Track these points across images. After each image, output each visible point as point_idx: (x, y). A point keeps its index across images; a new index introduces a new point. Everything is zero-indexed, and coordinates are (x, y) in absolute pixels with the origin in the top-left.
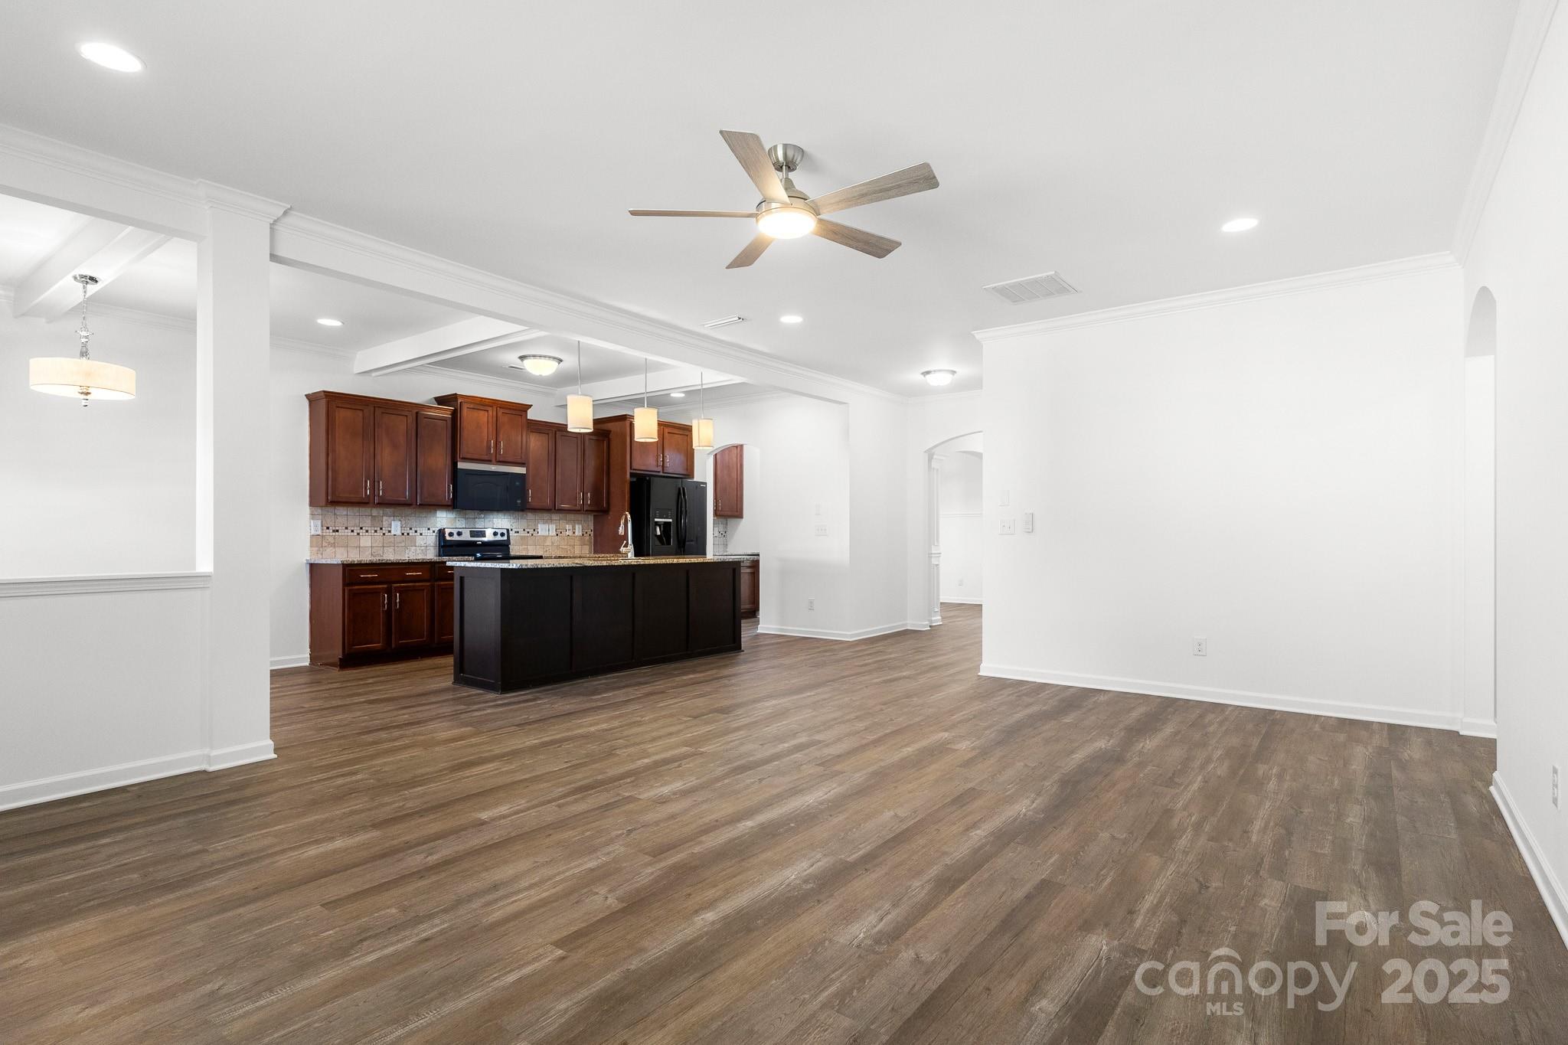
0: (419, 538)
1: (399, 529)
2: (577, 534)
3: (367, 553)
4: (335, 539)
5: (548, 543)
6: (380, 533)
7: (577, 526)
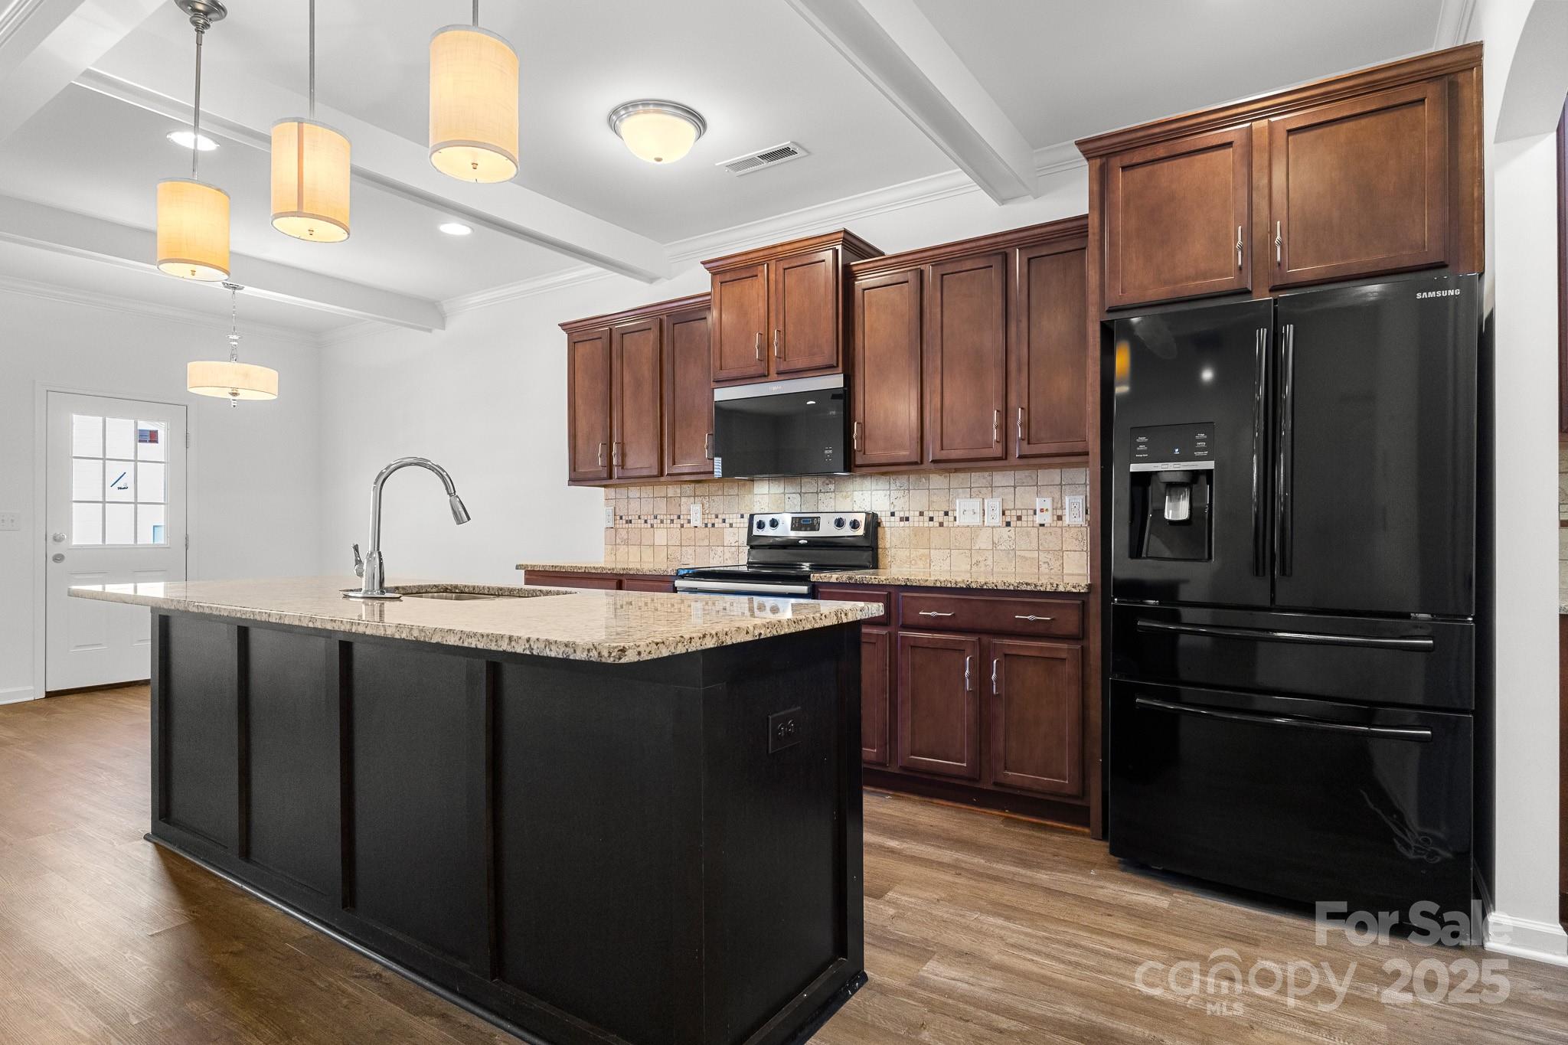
0: (727, 531)
1: (699, 515)
4: (628, 532)
5: (983, 541)
6: (677, 524)
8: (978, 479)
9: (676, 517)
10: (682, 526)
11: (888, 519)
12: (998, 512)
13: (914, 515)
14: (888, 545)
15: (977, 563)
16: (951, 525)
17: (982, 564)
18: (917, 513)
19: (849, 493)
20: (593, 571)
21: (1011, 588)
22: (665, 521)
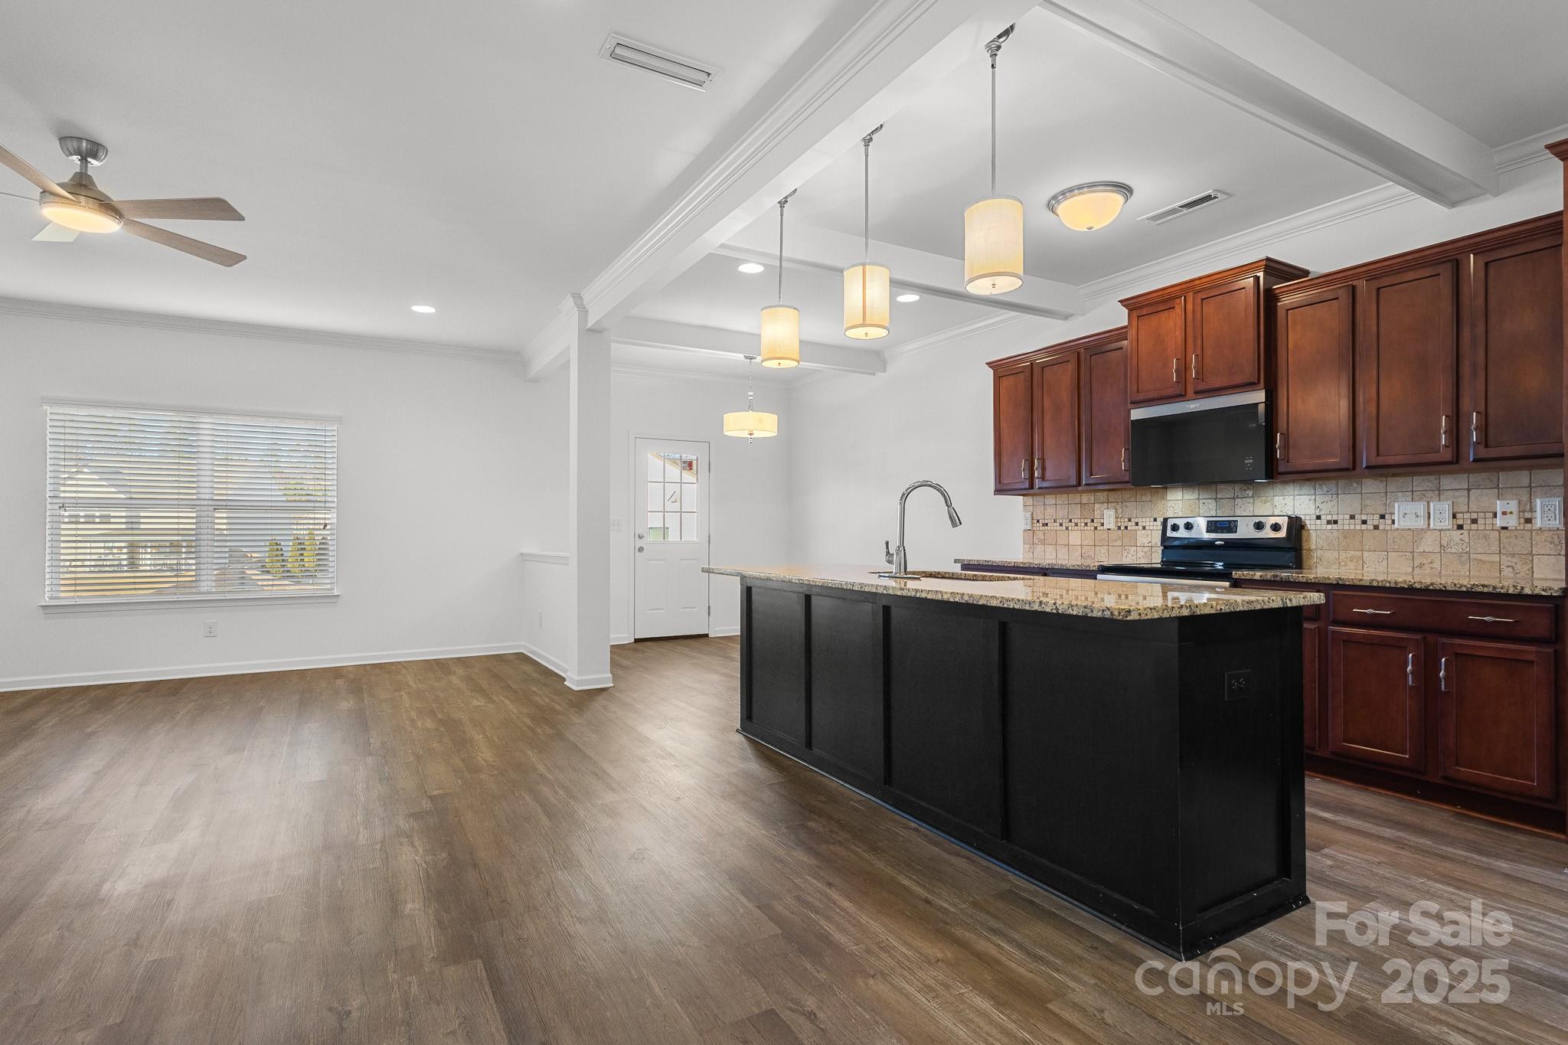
0: (1141, 533)
1: (1113, 519)
2: (1539, 522)
3: (1076, 554)
4: (1044, 535)
6: (1090, 526)
7: (1538, 503)
8: (1420, 483)
9: (1090, 520)
10: (1096, 528)
11: (1313, 522)
12: (1448, 515)
13: (1344, 519)
14: (1313, 547)
15: (1421, 566)
16: (1388, 528)
17: (1427, 567)
18: (1348, 517)
19: (1269, 498)
20: (1022, 565)
21: (1464, 589)
22: (1079, 524)
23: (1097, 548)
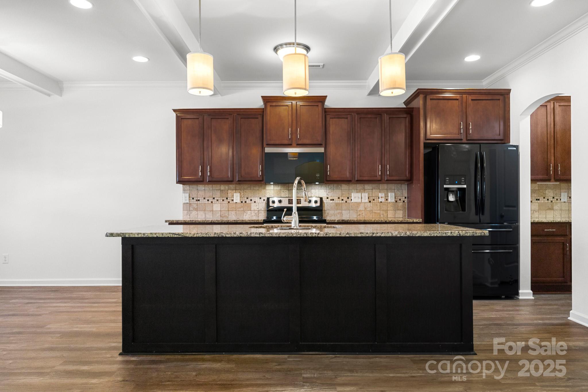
0: (253, 204)
1: (239, 198)
2: (389, 200)
3: (217, 215)
4: (197, 205)
5: (361, 208)
6: (226, 202)
7: (389, 194)
8: (359, 186)
9: (225, 198)
11: (326, 200)
12: (367, 198)
13: (336, 198)
14: (326, 209)
15: (359, 215)
16: (350, 202)
17: (361, 215)
18: (337, 198)
19: (310, 190)
22: (219, 200)
23: (230, 212)
